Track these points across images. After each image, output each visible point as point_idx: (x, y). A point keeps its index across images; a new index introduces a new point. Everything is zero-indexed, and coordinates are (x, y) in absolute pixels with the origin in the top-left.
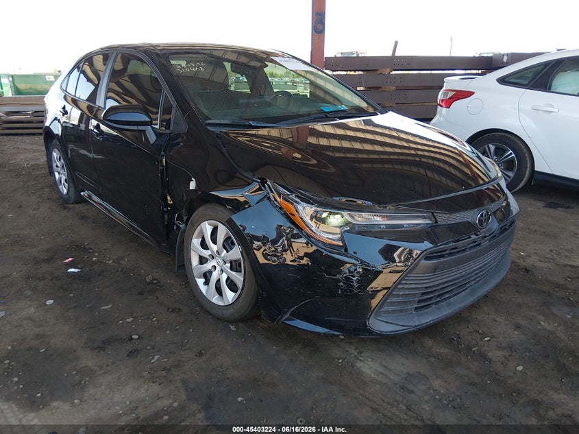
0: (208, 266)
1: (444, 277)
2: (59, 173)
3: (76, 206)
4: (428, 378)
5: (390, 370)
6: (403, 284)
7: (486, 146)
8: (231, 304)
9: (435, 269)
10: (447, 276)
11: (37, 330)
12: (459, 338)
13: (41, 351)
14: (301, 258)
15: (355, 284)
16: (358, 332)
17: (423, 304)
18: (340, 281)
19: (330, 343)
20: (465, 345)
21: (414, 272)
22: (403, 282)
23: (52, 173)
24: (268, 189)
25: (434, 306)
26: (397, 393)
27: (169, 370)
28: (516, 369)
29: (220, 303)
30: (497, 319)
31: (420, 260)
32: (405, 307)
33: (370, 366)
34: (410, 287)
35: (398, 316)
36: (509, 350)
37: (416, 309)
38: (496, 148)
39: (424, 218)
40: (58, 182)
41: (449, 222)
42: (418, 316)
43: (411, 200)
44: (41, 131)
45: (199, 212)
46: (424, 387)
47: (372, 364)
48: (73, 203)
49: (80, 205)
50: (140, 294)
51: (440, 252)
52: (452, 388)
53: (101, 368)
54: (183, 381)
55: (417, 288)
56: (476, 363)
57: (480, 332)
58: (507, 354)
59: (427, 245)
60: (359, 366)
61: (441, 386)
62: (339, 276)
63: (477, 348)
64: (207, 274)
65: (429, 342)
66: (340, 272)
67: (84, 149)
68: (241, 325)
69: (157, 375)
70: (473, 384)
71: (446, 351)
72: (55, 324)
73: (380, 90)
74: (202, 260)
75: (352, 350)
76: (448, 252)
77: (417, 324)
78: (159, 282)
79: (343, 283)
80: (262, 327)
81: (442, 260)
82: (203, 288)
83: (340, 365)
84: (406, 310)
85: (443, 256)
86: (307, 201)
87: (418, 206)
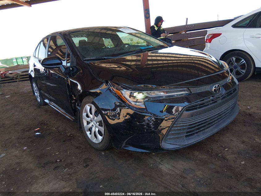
0: (90, 125)
1: (198, 119)
2: (37, 93)
3: (44, 106)
4: (194, 171)
5: (176, 168)
6: (176, 124)
7: (231, 58)
8: (101, 142)
9: (192, 116)
10: (200, 118)
11: (18, 161)
12: (212, 150)
13: (17, 169)
14: (126, 116)
15: (151, 126)
16: (158, 150)
17: (189, 134)
18: (145, 125)
19: (148, 157)
20: (215, 153)
21: (181, 117)
22: (176, 123)
23: (34, 94)
24: (109, 85)
25: (196, 134)
26: (178, 179)
27: (71, 175)
28: (241, 163)
29: (97, 142)
30: (233, 139)
31: (183, 111)
32: (179, 136)
33: (166, 167)
34: (180, 125)
35: (176, 141)
36: (238, 154)
37: (186, 136)
38: (236, 59)
39: (184, 91)
40: (37, 97)
41: (197, 92)
42: (187, 140)
43: (177, 82)
44: (28, 76)
45: (84, 100)
46: (192, 175)
47: (167, 165)
48: (43, 106)
49: (46, 106)
50: (64, 141)
51: (194, 107)
52: (206, 175)
53: (41, 175)
54: (76, 179)
55: (184, 126)
56: (220, 162)
57: (223, 146)
58: (237, 156)
59: (186, 104)
60: (160, 167)
61: (201, 174)
62: (144, 123)
63: (221, 154)
64: (90, 129)
65: (197, 153)
66: (144, 121)
67: (49, 83)
68: (107, 152)
69: (65, 177)
70: (217, 172)
71: (205, 157)
72: (25, 157)
73: (181, 41)
74: (88, 123)
75: (158, 160)
76: (198, 106)
77: (186, 143)
78: (73, 135)
79: (146, 126)
80: (116, 152)
81: (195, 110)
82: (89, 136)
83: (151, 167)
84: (180, 137)
85: (196, 109)
86: (127, 88)
87: (180, 85)
